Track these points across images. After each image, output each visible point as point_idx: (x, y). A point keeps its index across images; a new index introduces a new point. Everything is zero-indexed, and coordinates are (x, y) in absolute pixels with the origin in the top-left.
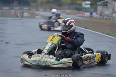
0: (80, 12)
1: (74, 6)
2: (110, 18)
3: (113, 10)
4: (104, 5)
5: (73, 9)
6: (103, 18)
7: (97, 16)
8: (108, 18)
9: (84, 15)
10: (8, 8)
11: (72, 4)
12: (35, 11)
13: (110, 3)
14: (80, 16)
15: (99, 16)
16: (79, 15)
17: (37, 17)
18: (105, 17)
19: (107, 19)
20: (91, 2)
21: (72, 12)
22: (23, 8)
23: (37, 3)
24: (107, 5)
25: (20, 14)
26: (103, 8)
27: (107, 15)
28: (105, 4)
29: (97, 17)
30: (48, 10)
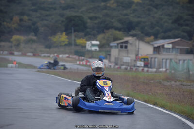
0: (83, 58)
1: (73, 47)
2: (131, 69)
3: (137, 55)
4: (122, 47)
5: (70, 53)
6: (120, 68)
7: (109, 64)
8: (129, 68)
9: (88, 64)
11: (70, 44)
12: (7, 55)
13: (131, 44)
14: (83, 65)
15: (113, 65)
16: (81, 63)
17: (10, 65)
18: (123, 67)
19: (126, 69)
20: (100, 42)
21: (68, 57)
23: (10, 41)
24: (126, 47)
26: (119, 51)
27: (127, 64)
28: (124, 45)
29: (110, 66)
30: (29, 54)
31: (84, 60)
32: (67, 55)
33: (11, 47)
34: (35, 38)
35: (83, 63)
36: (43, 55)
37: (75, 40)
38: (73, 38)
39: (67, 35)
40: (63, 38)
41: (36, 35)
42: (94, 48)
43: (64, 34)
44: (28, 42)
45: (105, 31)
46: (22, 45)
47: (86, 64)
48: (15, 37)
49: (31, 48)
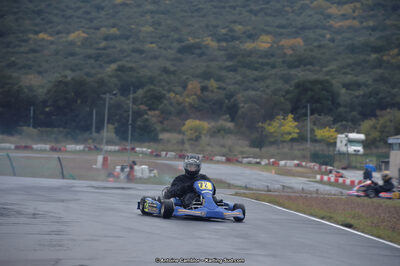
0: (329, 168)
5: (303, 158)
9: (341, 180)
10: (80, 147)
12: (175, 158)
16: (326, 178)
20: (366, 135)
21: (298, 165)
22: (133, 149)
23: (180, 132)
25: (122, 169)
30: (218, 158)
31: (331, 172)
32: (296, 162)
33: (183, 142)
34: (230, 125)
35: (329, 179)
36: (245, 160)
37: (312, 131)
38: (309, 125)
39: (296, 119)
40: (289, 125)
41: (232, 120)
42: (352, 149)
43: (291, 116)
44: (216, 132)
45: (378, 112)
46: (205, 139)
47: (337, 181)
48: (191, 123)
49: (223, 146)
